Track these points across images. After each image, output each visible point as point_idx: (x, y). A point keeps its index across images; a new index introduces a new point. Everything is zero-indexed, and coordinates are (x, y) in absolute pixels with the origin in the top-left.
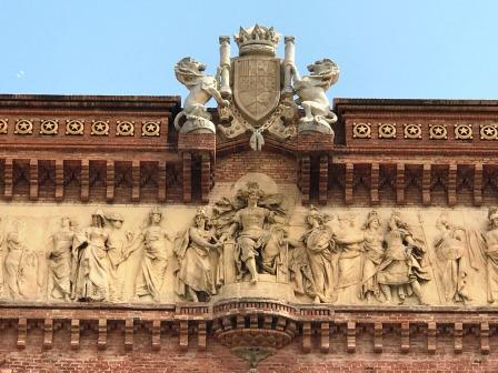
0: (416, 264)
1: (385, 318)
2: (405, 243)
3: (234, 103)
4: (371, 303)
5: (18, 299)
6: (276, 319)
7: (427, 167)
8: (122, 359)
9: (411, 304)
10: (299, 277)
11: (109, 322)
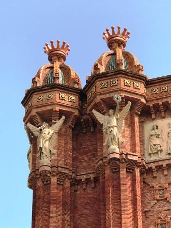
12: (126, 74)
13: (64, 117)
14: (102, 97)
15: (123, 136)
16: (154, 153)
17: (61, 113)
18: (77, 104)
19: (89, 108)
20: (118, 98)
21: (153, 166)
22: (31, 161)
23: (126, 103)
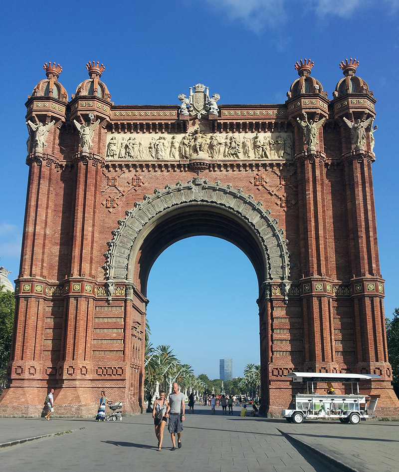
0: (238, 148)
1: (230, 163)
2: (235, 143)
3: (193, 106)
4: (227, 159)
5: (143, 159)
6: (204, 163)
7: (241, 123)
8: (168, 173)
9: (236, 159)
10: (210, 152)
11: (164, 165)
12: (99, 99)
13: (54, 121)
14: (81, 112)
15: (93, 142)
16: (111, 156)
17: (53, 118)
18: (64, 113)
19: (72, 118)
20: (92, 116)
21: (110, 164)
22: (29, 147)
23: (97, 120)
